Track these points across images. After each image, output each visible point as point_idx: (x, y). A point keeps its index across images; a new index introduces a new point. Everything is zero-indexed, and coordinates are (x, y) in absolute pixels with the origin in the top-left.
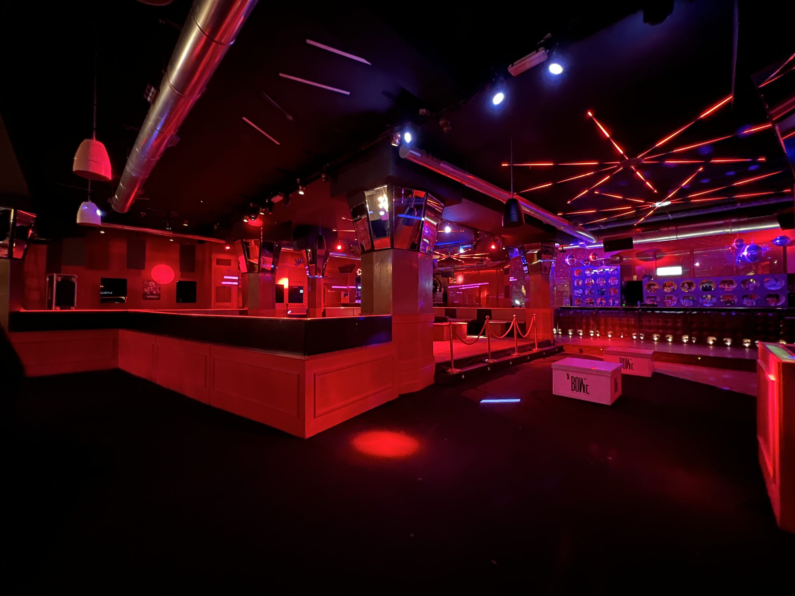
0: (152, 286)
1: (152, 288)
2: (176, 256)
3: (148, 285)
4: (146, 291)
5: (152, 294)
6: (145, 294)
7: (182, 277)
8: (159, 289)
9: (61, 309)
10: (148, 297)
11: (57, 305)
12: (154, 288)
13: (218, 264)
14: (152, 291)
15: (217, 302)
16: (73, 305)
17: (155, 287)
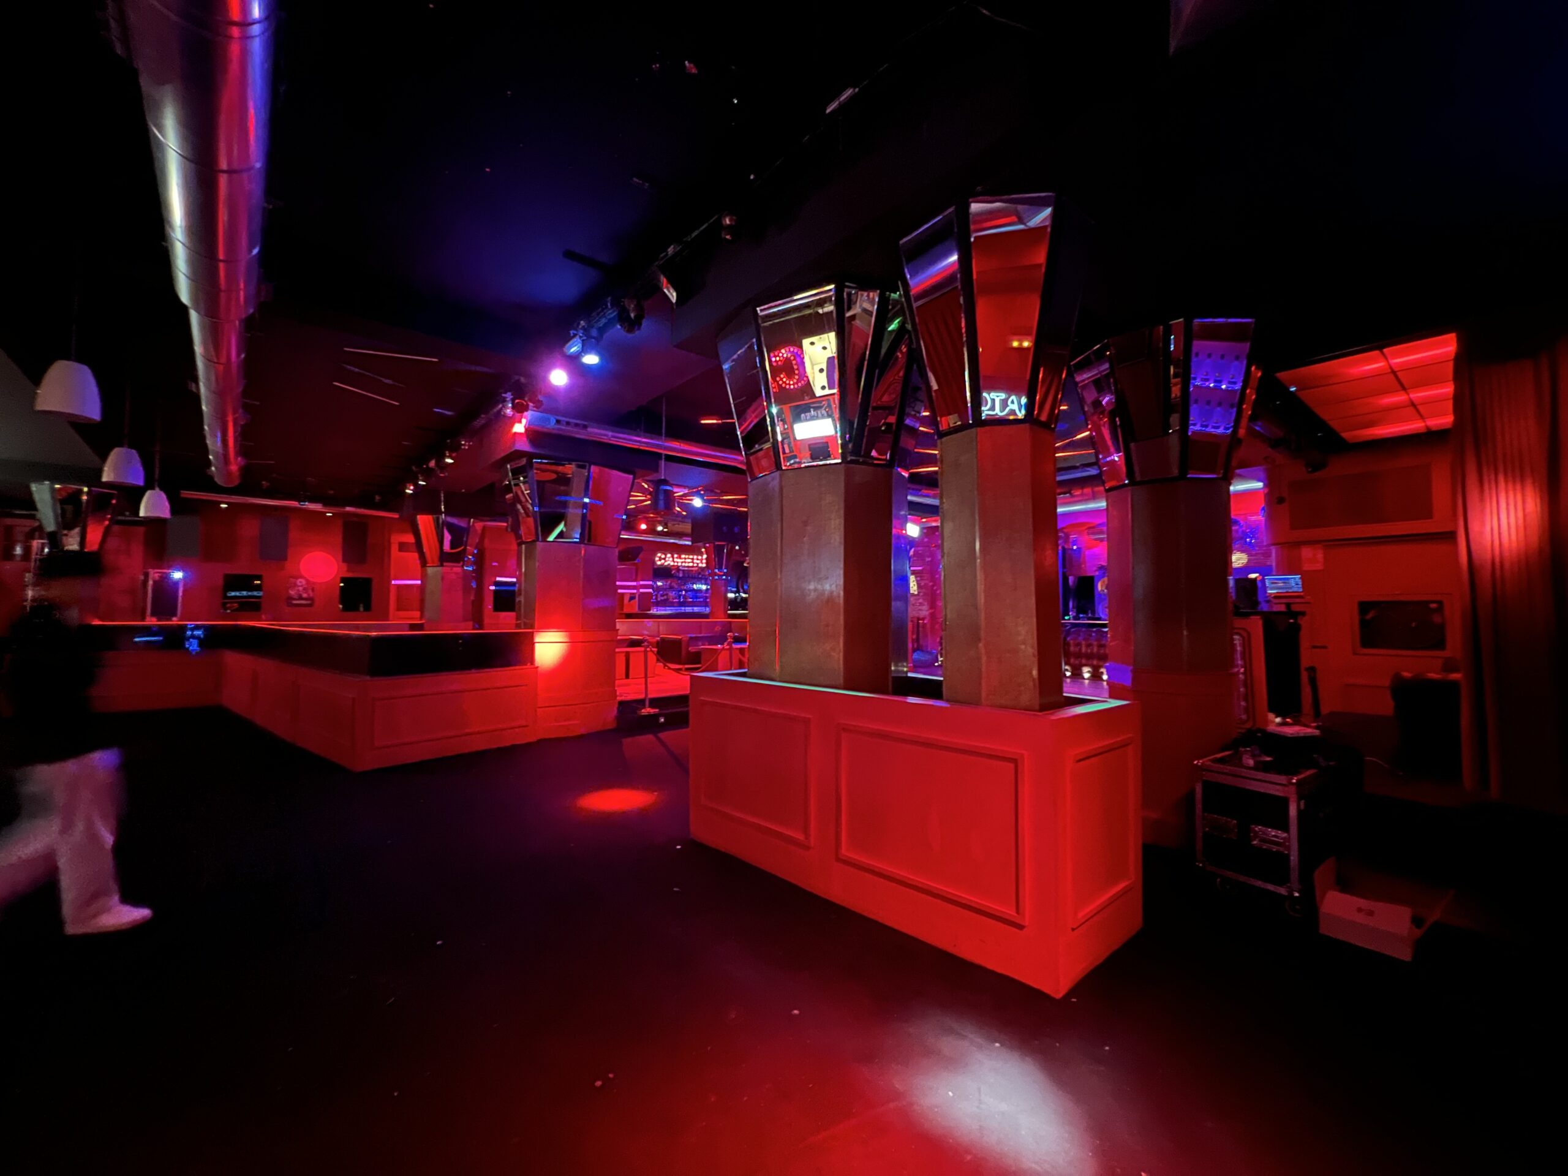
0: (302, 586)
1: (301, 588)
2: (337, 538)
3: (295, 585)
4: (292, 592)
5: (301, 598)
6: (291, 598)
7: (348, 571)
8: (313, 590)
9: (159, 620)
10: (295, 602)
11: (153, 614)
12: (304, 589)
13: (400, 550)
14: (301, 593)
15: (398, 610)
16: (175, 615)
17: (306, 586)
